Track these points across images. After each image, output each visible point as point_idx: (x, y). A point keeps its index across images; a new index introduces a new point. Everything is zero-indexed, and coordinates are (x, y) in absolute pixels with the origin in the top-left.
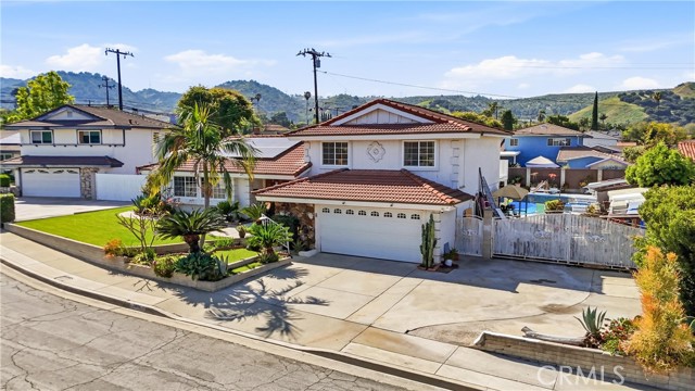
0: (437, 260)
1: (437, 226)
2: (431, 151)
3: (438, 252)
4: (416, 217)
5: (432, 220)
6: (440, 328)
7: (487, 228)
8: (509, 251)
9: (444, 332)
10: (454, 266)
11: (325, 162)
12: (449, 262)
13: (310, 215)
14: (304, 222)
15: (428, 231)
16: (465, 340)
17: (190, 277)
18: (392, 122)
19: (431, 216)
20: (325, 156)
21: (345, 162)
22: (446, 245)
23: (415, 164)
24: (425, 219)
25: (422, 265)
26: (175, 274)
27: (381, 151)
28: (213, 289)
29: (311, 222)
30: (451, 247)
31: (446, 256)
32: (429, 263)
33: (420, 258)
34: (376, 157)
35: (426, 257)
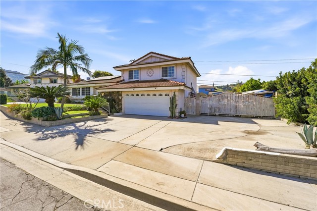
0: (177, 115)
1: (177, 97)
2: (173, 70)
3: (177, 111)
4: (167, 95)
5: (174, 95)
6: (186, 146)
7: (198, 101)
8: (208, 112)
9: (189, 149)
10: (184, 118)
11: (129, 79)
12: (183, 115)
13: (120, 98)
14: (117, 101)
15: (173, 100)
16: (207, 155)
17: (37, 118)
18: (157, 61)
19: (174, 92)
20: (129, 76)
21: (138, 78)
22: (181, 109)
23: (167, 76)
24: (171, 95)
25: (170, 117)
26: (33, 118)
27: (152, 72)
28: (49, 125)
29: (121, 100)
30: (183, 110)
31: (181, 113)
32: (174, 115)
33: (169, 114)
34: (150, 75)
35: (172, 112)
